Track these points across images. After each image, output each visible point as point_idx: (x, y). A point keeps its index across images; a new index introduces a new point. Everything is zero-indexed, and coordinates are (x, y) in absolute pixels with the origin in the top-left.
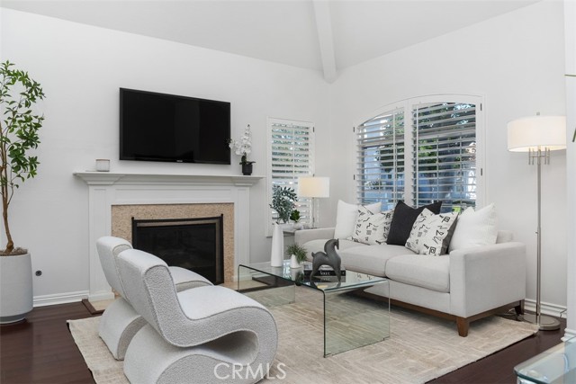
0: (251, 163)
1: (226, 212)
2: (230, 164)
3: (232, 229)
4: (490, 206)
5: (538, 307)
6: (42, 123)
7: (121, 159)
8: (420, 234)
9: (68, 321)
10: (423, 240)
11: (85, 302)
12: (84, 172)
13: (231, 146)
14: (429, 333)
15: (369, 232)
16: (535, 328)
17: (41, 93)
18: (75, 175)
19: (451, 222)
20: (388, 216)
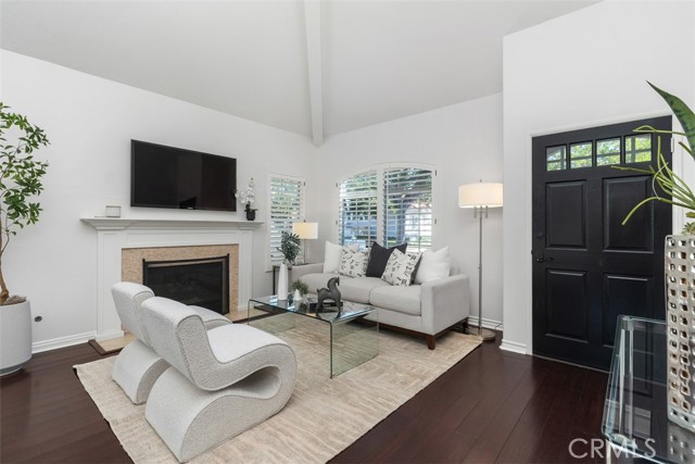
0: (254, 211)
1: (231, 252)
2: (235, 210)
3: (236, 266)
4: (446, 248)
5: (480, 322)
6: (46, 169)
7: (132, 205)
8: (394, 269)
9: (75, 366)
10: (396, 274)
11: (92, 343)
12: (93, 218)
13: (236, 195)
14: (406, 349)
15: (352, 267)
16: (479, 340)
17: (44, 139)
18: (82, 220)
19: (417, 260)
20: (366, 254)
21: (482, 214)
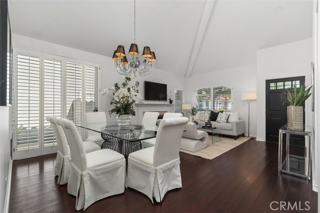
0: (172, 101)
2: (167, 101)
4: (237, 112)
7: (145, 100)
8: (220, 118)
13: (167, 96)
15: (205, 118)
16: (249, 138)
18: (135, 104)
19: (228, 116)
20: (209, 114)
21: (249, 101)
